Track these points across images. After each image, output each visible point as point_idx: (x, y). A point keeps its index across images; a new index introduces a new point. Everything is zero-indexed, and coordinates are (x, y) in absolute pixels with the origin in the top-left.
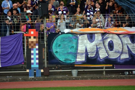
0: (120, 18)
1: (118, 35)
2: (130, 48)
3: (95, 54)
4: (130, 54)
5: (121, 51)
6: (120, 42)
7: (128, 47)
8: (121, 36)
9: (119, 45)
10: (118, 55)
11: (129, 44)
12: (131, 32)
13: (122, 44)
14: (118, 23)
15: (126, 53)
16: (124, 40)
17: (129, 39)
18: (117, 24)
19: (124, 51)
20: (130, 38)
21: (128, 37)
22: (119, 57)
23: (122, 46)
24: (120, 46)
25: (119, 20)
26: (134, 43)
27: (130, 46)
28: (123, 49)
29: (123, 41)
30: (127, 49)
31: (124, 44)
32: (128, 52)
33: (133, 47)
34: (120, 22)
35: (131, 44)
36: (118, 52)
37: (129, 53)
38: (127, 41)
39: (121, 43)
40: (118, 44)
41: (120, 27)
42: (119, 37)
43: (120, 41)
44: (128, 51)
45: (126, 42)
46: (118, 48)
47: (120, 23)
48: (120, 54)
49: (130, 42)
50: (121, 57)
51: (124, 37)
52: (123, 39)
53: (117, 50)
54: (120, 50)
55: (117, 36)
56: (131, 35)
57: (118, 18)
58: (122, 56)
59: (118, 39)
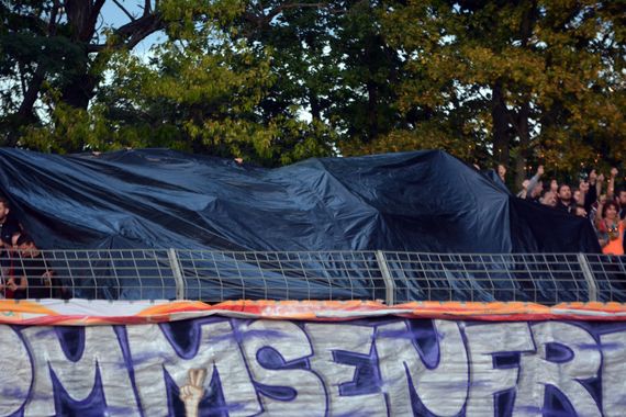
0: (26, 263)
1: (18, 327)
2: (62, 379)
4: (59, 402)
5: (28, 388)
6: (24, 356)
7: (53, 374)
8: (28, 332)
9: (21, 366)
10: (13, 405)
11: (56, 362)
12: (67, 318)
13: (32, 361)
14: (18, 282)
15: (46, 398)
16: (39, 349)
17: (57, 344)
18: (15, 287)
19: (37, 388)
20: (60, 340)
21: (53, 338)
22: (18, 411)
23: (30, 370)
24: (23, 371)
25: (20, 272)
26: (76, 361)
27: (60, 372)
28: (33, 381)
29: (36, 351)
30: (49, 382)
31: (37, 363)
32: (52, 393)
33: (73, 373)
34: (24, 279)
35: (64, 363)
36: (17, 394)
37: (55, 397)
38: (52, 351)
39: (28, 358)
40: (16, 364)
41: (25, 298)
42: (21, 336)
43: (24, 351)
44: (54, 390)
45: (46, 356)
46: (17, 378)
47: (25, 284)
48: (22, 402)
49: (62, 356)
50: (25, 414)
51: (38, 335)
52: (34, 344)
53: (9, 387)
54: (25, 386)
55: (13, 333)
56: (66, 330)
57: (18, 264)
58: (31, 410)
59: (18, 345)
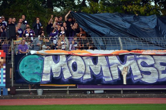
0: (83, 41)
1: (82, 57)
2: (92, 69)
3: (59, 74)
4: (92, 75)
5: (84, 71)
7: (90, 68)
8: (84, 58)
10: (81, 75)
11: (91, 65)
12: (94, 54)
13: (85, 65)
14: (81, 45)
15: (89, 74)
17: (91, 61)
18: (81, 47)
19: (86, 71)
20: (92, 60)
21: (90, 59)
22: (82, 77)
23: (85, 67)
24: (83, 67)
25: (82, 43)
26: (96, 65)
27: (92, 68)
28: (85, 70)
29: (86, 62)
30: (89, 70)
31: (86, 65)
32: (90, 73)
33: (95, 68)
34: (83, 45)
35: (93, 65)
36: (81, 73)
37: (91, 74)
38: (90, 62)
39: (84, 64)
40: (81, 65)
41: (83, 49)
42: (82, 59)
43: (83, 62)
44: (91, 72)
45: (89, 64)
46: (82, 69)
47: (83, 46)
48: (83, 75)
49: (92, 64)
50: (84, 78)
51: (86, 58)
52: (86, 61)
53: (80, 71)
56: (93, 57)
57: (82, 41)
58: (85, 77)
59: (82, 61)
